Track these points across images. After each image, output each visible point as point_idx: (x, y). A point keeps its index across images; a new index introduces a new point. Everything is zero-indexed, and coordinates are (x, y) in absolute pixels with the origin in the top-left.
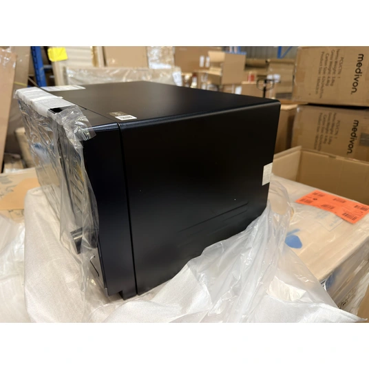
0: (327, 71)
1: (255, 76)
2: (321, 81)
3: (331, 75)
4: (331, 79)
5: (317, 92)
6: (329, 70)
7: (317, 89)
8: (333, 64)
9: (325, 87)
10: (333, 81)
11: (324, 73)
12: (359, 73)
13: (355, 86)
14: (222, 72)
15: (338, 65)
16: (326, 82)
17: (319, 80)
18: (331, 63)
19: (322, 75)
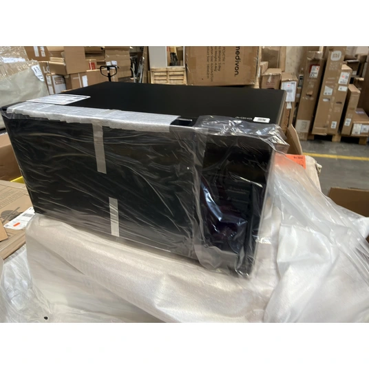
0: (214, 59)
1: (96, 63)
2: (210, 67)
3: (217, 62)
4: (217, 66)
5: (208, 77)
6: (215, 58)
7: (208, 74)
8: (218, 53)
9: (214, 72)
10: (220, 67)
11: (212, 60)
12: (238, 59)
13: (237, 69)
14: (65, 61)
15: (222, 54)
16: (214, 68)
17: (208, 66)
18: (216, 52)
19: (210, 63)
